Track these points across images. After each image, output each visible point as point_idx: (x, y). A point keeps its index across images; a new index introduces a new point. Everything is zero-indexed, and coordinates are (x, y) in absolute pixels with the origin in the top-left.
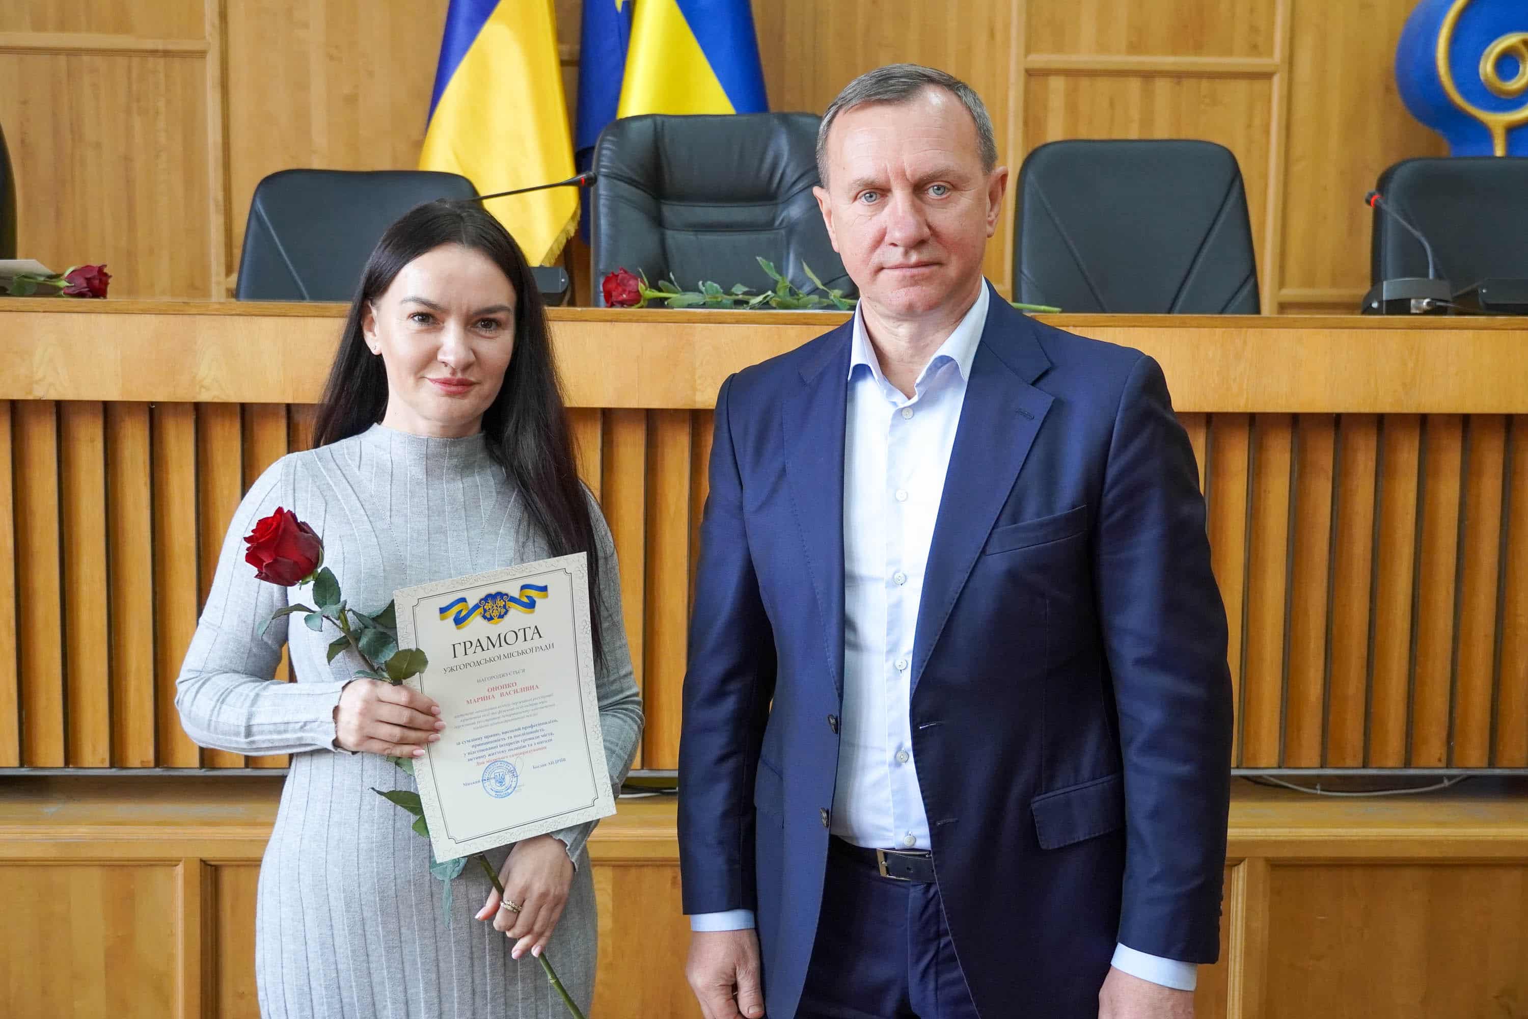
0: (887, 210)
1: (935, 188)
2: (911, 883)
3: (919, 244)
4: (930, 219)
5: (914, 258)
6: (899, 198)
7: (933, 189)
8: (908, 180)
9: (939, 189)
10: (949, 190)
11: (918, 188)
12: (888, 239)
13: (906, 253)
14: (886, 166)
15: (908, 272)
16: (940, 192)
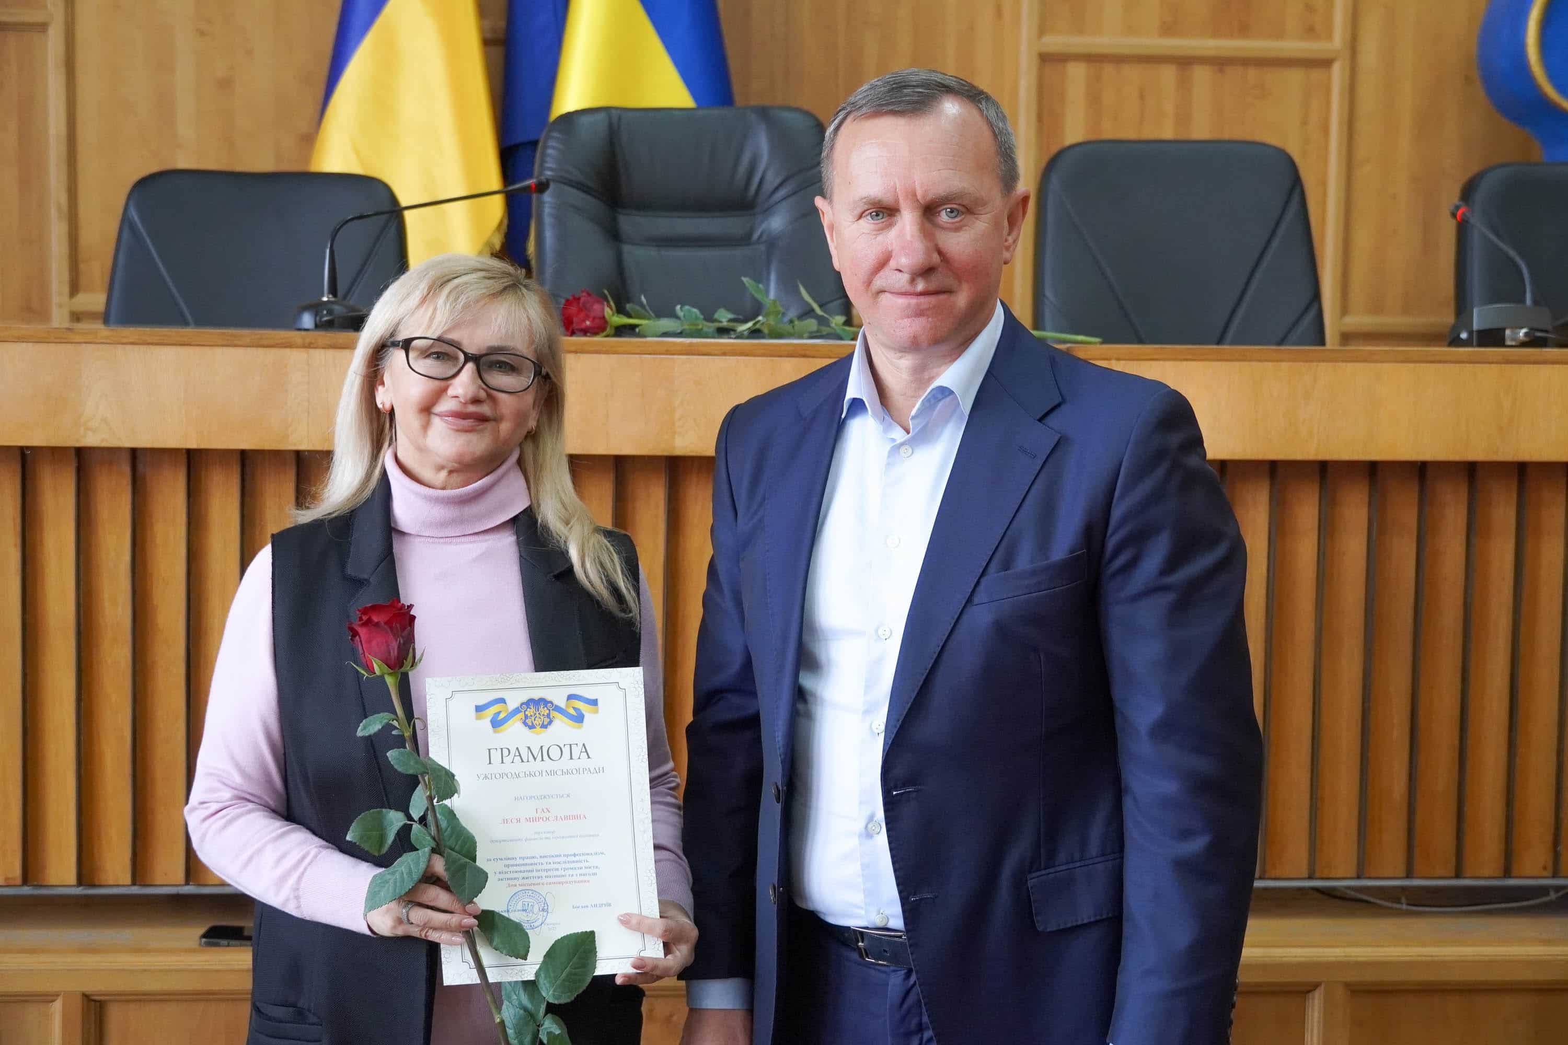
0: (893, 233)
1: (948, 210)
2: (892, 968)
3: (926, 272)
4: (941, 245)
5: (920, 286)
6: (908, 221)
7: (946, 211)
8: (918, 200)
9: (952, 212)
10: (963, 213)
11: (929, 210)
12: (892, 264)
13: (913, 281)
14: (895, 183)
15: (913, 301)
16: (953, 215)
